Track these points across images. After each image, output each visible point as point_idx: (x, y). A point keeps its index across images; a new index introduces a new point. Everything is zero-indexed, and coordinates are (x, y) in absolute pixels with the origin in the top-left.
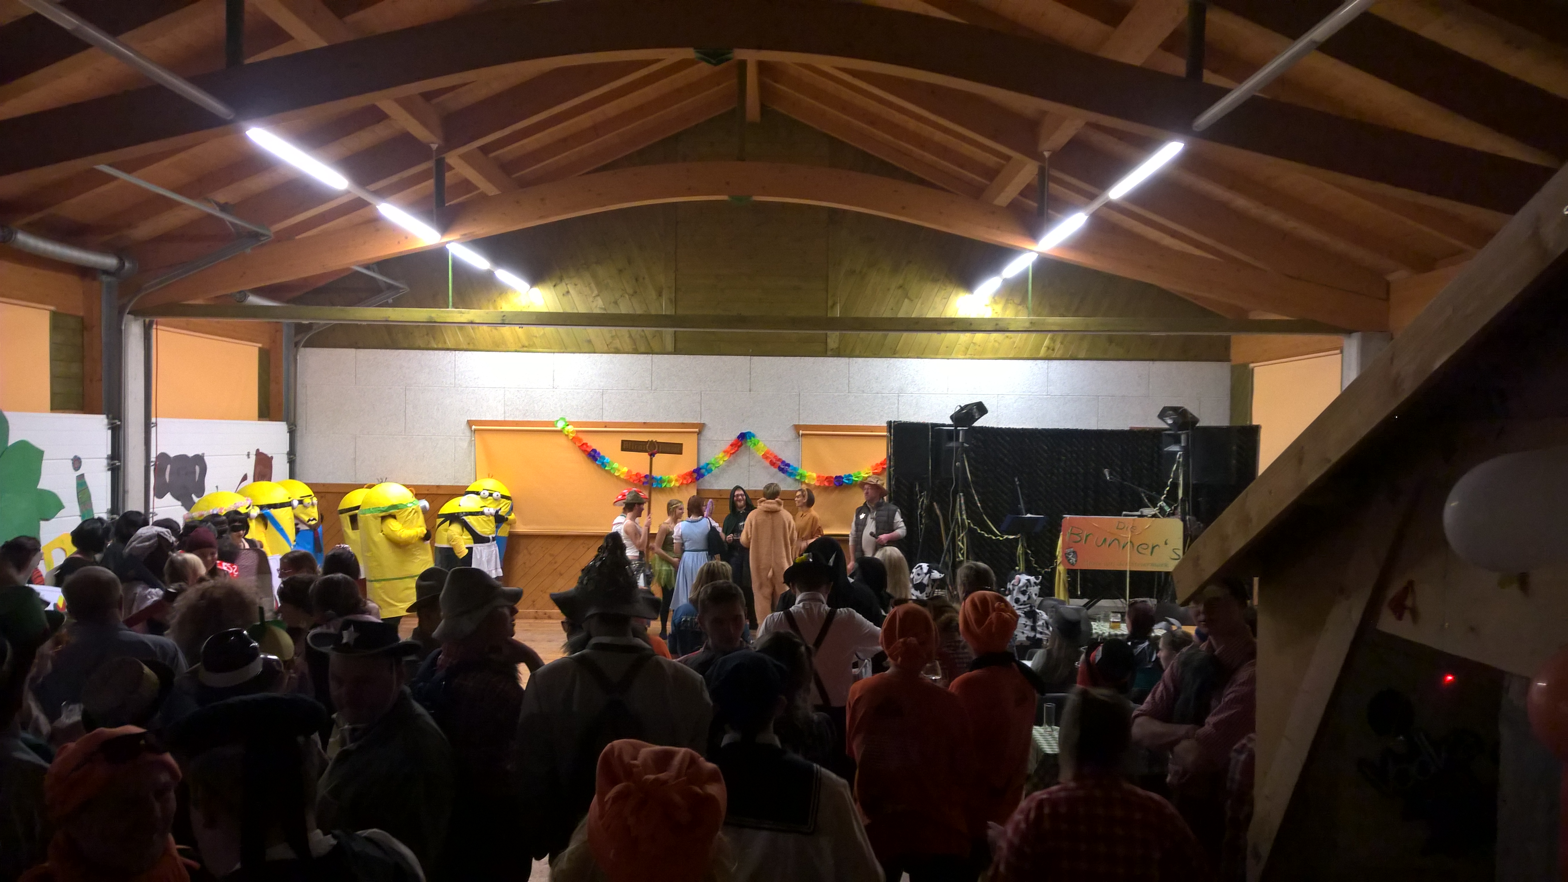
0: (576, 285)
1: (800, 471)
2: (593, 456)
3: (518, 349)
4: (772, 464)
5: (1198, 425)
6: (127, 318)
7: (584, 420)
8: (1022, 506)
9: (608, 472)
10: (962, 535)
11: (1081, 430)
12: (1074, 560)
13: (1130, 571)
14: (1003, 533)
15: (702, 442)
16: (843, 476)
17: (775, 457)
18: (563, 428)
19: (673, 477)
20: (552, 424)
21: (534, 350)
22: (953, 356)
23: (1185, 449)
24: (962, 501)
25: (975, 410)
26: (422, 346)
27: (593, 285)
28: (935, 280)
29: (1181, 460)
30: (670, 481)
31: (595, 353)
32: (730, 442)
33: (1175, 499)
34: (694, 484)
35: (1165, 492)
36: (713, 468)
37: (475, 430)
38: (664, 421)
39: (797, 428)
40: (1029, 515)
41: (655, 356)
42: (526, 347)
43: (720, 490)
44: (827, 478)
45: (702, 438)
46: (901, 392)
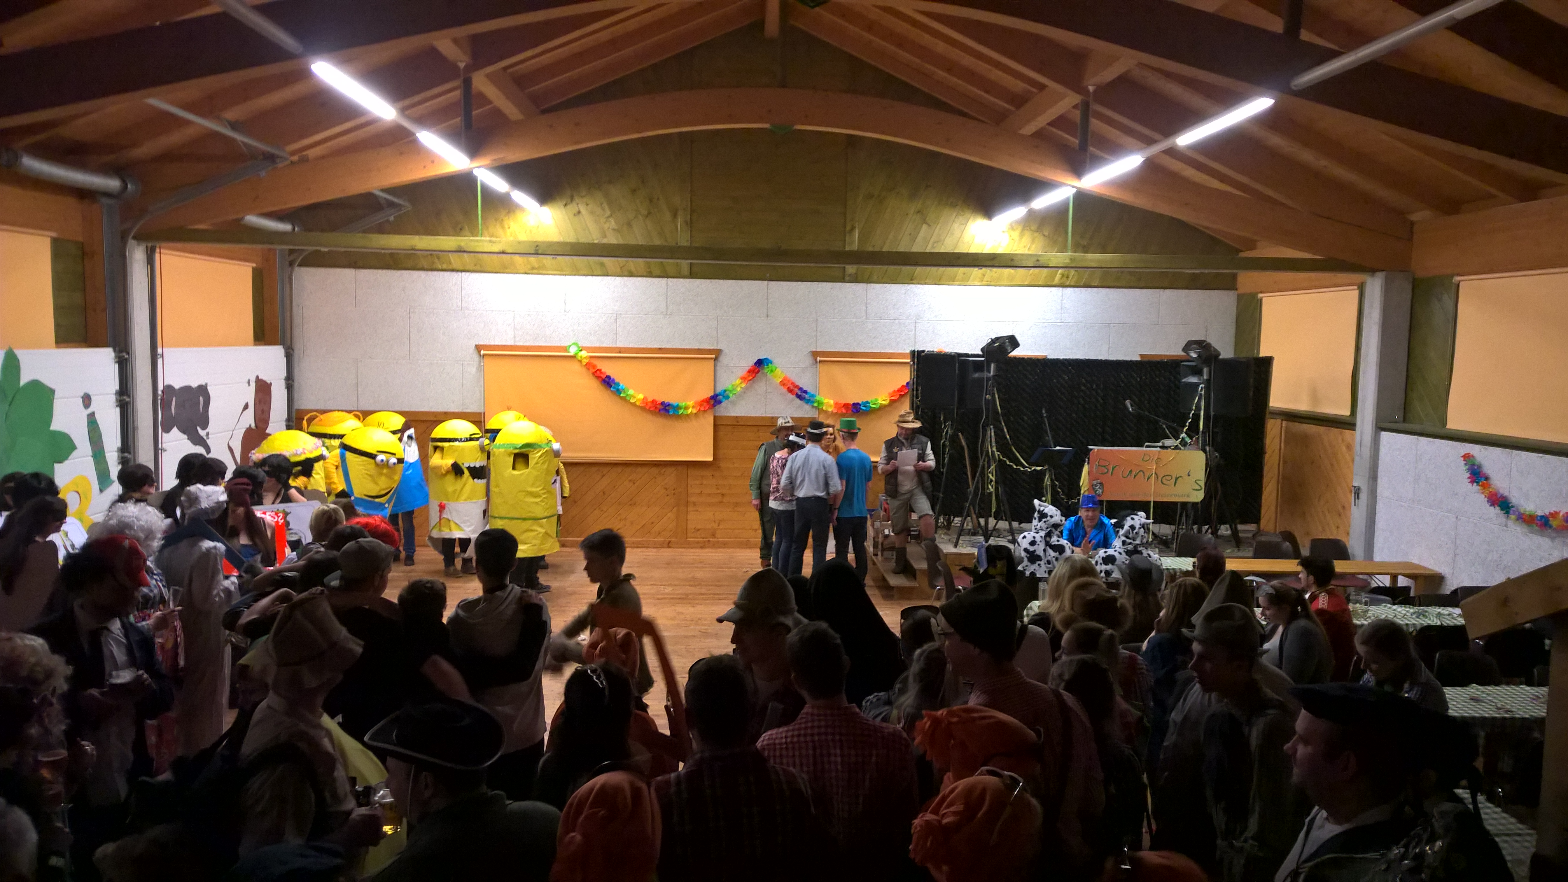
0: (587, 205)
1: (818, 398)
2: (608, 382)
3: (528, 271)
4: (790, 391)
5: (1221, 357)
6: (131, 243)
7: (597, 345)
8: (1050, 437)
9: (624, 399)
10: (992, 467)
11: (1101, 360)
12: (1101, 491)
13: (1154, 502)
14: (1031, 465)
15: (718, 368)
16: (860, 402)
17: (793, 384)
18: (577, 354)
19: (691, 403)
20: (565, 349)
21: (544, 272)
22: (970, 282)
23: (1208, 382)
24: (993, 434)
25: (1007, 344)
26: (426, 267)
27: (605, 205)
28: (953, 206)
29: (1203, 392)
30: (686, 408)
31: (608, 276)
32: (747, 369)
33: (1197, 431)
34: (710, 410)
35: (1187, 424)
36: (731, 395)
37: (484, 355)
38: (680, 347)
39: (815, 354)
40: (1058, 448)
41: (670, 280)
42: (536, 269)
43: (737, 417)
44: (845, 405)
45: (718, 364)
46: (918, 319)
